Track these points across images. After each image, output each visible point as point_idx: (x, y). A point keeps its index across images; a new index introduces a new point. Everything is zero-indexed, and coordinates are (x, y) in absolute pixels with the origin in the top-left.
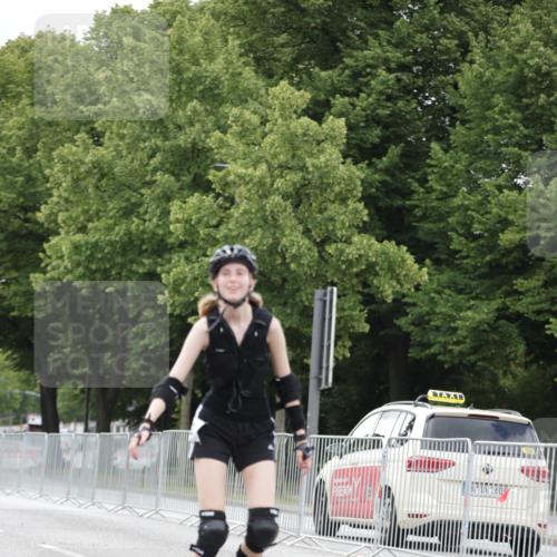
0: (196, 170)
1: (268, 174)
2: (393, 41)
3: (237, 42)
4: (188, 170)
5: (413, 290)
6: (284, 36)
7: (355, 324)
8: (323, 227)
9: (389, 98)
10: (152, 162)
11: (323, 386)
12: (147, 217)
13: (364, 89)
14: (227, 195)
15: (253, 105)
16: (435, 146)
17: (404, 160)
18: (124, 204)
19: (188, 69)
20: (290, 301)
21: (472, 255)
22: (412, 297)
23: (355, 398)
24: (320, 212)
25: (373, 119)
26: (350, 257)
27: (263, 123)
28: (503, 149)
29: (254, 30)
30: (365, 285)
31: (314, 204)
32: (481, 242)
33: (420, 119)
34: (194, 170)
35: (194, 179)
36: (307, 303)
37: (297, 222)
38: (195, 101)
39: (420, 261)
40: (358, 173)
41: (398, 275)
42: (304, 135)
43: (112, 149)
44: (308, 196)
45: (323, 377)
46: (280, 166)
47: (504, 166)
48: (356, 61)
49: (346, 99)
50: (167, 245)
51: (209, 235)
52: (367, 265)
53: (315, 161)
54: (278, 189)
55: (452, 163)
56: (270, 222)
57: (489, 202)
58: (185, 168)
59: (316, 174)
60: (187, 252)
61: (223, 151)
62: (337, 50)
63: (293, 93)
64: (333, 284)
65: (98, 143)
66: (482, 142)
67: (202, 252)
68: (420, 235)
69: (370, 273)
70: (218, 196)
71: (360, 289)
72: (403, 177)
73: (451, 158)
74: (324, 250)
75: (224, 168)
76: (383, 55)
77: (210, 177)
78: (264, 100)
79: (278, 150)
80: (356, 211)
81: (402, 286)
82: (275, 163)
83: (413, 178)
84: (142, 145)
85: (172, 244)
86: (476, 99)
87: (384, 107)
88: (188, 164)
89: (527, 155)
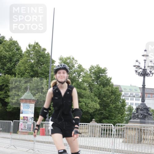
89: (2, 70)
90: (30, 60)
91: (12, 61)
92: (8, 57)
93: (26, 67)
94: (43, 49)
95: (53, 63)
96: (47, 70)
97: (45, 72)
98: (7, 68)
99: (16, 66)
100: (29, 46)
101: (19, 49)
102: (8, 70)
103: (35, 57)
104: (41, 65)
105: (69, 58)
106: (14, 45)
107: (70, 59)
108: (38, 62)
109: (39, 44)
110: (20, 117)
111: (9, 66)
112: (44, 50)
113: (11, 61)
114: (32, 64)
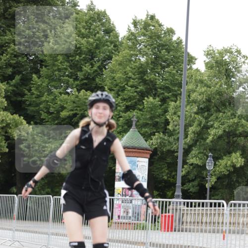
7: (2, 149)
9: (15, 56)
13: (5, 52)
16: (34, 75)
17: (22, 81)
21: (50, 120)
23: (2, 179)
25: (9, 65)
28: (62, 78)
30: (6, 132)
32: (54, 115)
33: (28, 65)
39: (29, 123)
40: (3, 87)
47: (62, 84)
48: (2, 41)
52: (6, 124)
55: (41, 83)
57: (57, 99)
66: (53, 75)
68: (29, 112)
69: (8, 127)
71: (4, 134)
72: (22, 88)
73: (41, 81)
76: (13, 38)
80: (2, 102)
83: (25, 88)
86: (51, 57)
87: (13, 60)
89: (71, 80)
90: (137, 55)
91: (96, 59)
92: (85, 50)
93: (128, 74)
94: (167, 29)
95: (192, 62)
96: (177, 79)
97: (171, 84)
98: (84, 75)
99: (105, 72)
100: (135, 23)
101: (110, 31)
102: (85, 81)
103: (148, 49)
104: (163, 68)
105: (228, 51)
106: (99, 21)
107: (231, 53)
108: (157, 62)
109: (156, 18)
110: (114, 188)
111: (87, 72)
112: (171, 32)
113: (92, 58)
114: (142, 65)
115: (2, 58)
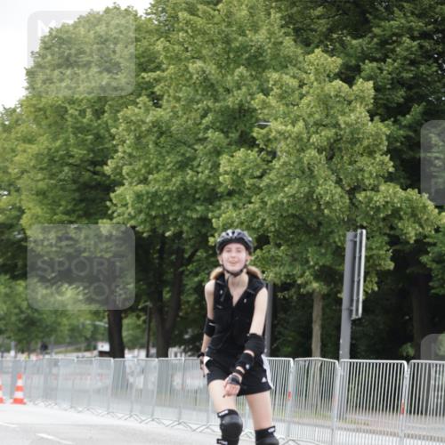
0: (243, 128)
1: (305, 131)
2: (417, 12)
3: (279, 15)
4: (236, 127)
5: (433, 232)
6: (320, 9)
7: (382, 263)
8: (354, 178)
9: (413, 63)
10: (204, 121)
11: (354, 317)
12: (200, 169)
13: (390, 55)
14: (269, 149)
15: (292, 70)
18: (180, 159)
19: (236, 39)
20: (325, 242)
22: (432, 238)
23: (381, 327)
24: (350, 164)
25: (398, 82)
26: (378, 204)
27: (301, 86)
29: (294, 4)
30: (392, 228)
31: (345, 157)
33: (439, 81)
34: (241, 127)
35: (241, 136)
36: (339, 244)
37: (330, 173)
38: (242, 67)
39: (439, 207)
40: (384, 129)
41: (419, 219)
42: (337, 96)
43: (169, 110)
44: (340, 149)
45: (354, 308)
46: (316, 124)
48: (384, 30)
49: (375, 64)
50: (217, 194)
51: (254, 185)
52: (393, 211)
53: (347, 119)
54: (313, 144)
56: (307, 173)
58: (233, 126)
59: (347, 131)
60: (235, 200)
61: (266, 111)
62: (367, 21)
63: (326, 59)
64: (362, 227)
65: (157, 105)
67: (247, 199)
69: (395, 217)
70: (261, 150)
74: (355, 197)
75: (266, 126)
76: (408, 25)
77: (255, 135)
78: (301, 65)
79: (314, 109)
80: (383, 163)
81: (423, 228)
82: (311, 121)
84: (195, 107)
85: (222, 193)
87: (408, 71)
88: (235, 123)
115: (384, 67)
